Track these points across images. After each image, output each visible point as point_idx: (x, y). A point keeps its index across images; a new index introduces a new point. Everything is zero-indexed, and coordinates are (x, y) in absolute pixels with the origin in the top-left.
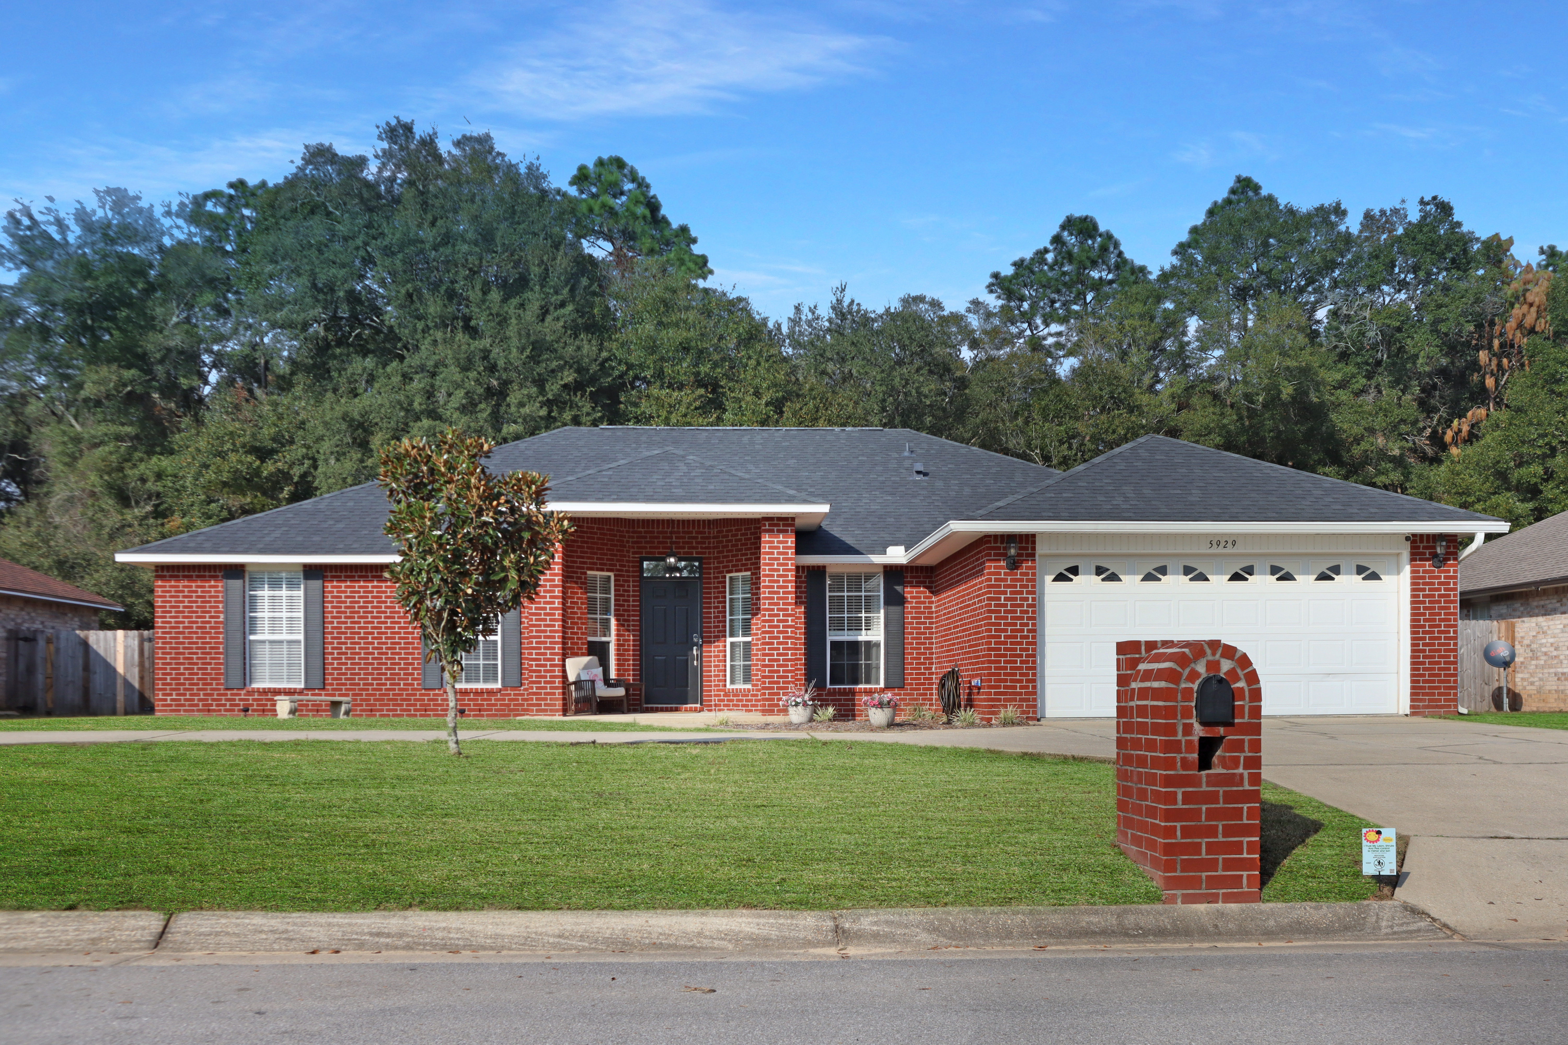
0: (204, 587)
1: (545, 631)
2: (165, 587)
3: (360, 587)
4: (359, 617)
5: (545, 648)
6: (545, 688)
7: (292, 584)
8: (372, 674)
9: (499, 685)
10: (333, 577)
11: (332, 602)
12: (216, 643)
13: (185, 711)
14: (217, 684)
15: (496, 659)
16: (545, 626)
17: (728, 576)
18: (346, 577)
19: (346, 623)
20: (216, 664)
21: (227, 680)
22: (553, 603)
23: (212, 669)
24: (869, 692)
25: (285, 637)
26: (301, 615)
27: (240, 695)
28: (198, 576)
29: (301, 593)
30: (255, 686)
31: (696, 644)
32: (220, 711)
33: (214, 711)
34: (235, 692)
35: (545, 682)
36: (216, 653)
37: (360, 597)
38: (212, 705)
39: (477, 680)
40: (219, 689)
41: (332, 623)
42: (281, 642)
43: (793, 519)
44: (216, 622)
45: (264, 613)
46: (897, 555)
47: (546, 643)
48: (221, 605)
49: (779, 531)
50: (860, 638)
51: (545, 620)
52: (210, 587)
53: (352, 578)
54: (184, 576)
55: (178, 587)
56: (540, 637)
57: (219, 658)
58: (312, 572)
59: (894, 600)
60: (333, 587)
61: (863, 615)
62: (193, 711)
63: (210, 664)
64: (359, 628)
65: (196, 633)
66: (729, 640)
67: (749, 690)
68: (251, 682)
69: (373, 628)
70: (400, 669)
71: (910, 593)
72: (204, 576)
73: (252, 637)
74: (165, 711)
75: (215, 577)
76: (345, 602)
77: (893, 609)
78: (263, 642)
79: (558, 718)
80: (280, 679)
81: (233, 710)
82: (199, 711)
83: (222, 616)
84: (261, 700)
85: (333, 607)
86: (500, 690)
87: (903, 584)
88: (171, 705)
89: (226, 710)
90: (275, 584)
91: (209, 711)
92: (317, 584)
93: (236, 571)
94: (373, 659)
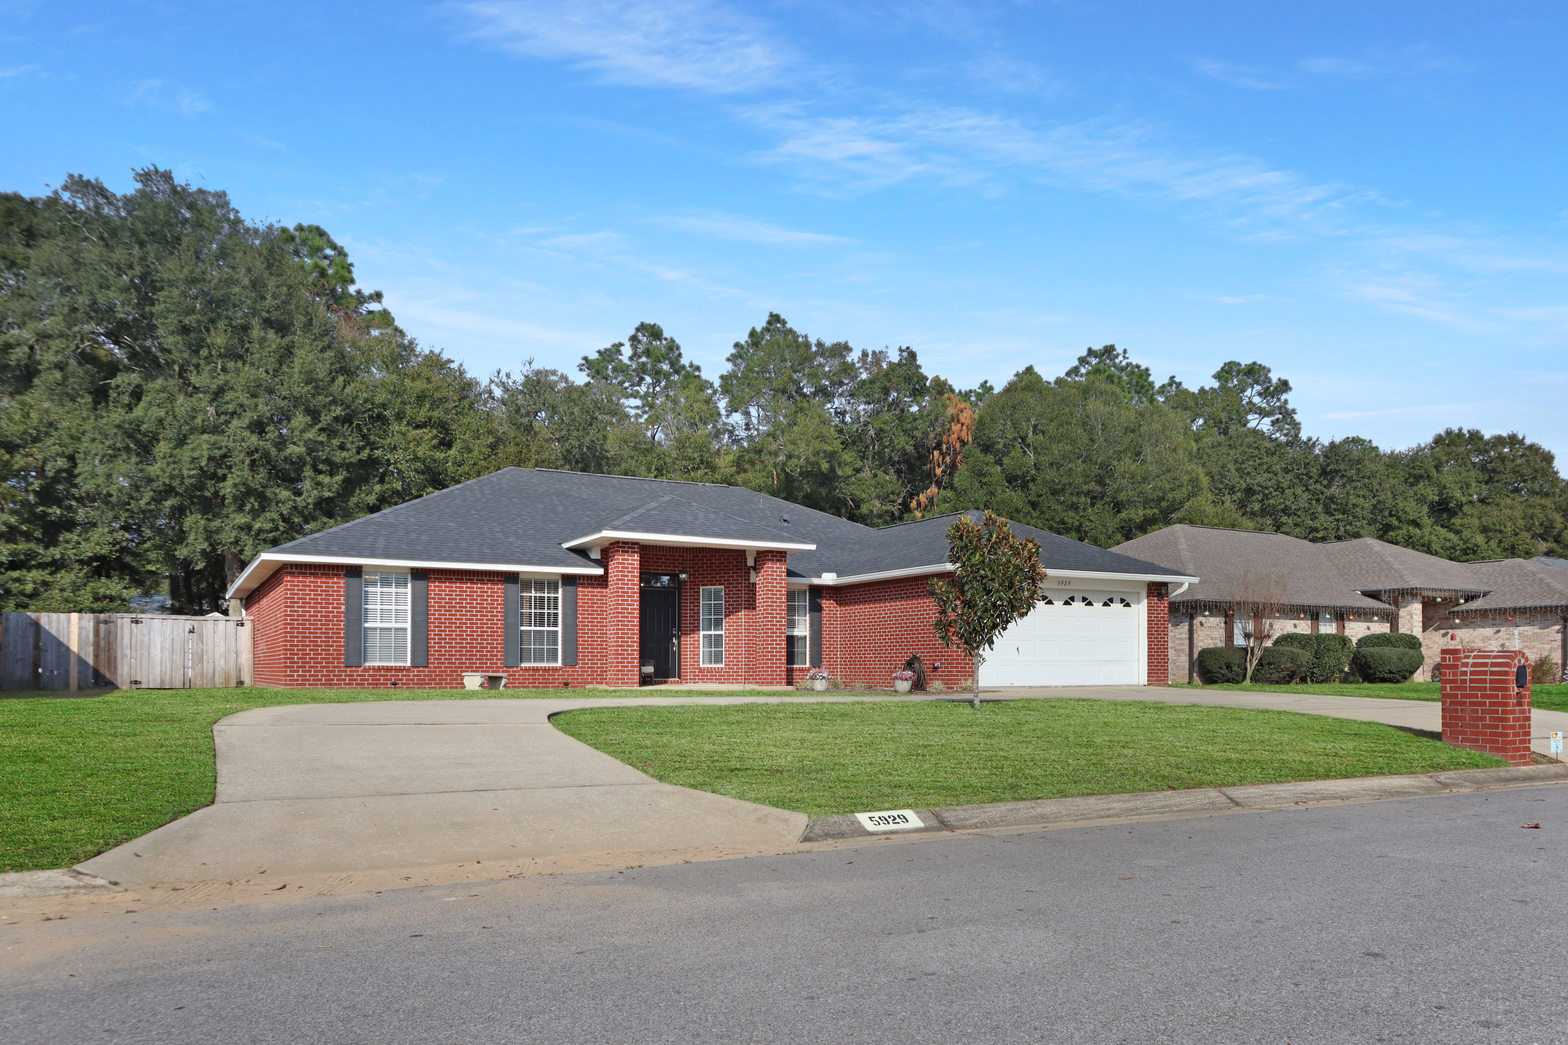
0: (328, 583)
1: (628, 625)
2: (294, 581)
3: (456, 587)
4: (456, 611)
5: (628, 638)
6: (627, 667)
7: (402, 583)
8: (466, 655)
9: (559, 664)
10: (435, 578)
11: (434, 598)
12: (337, 629)
13: (309, 685)
14: (338, 663)
15: (557, 645)
16: (628, 621)
17: (701, 588)
18: (446, 579)
19: (445, 615)
20: (337, 646)
21: (347, 659)
22: (633, 605)
23: (334, 650)
24: (801, 670)
25: (393, 625)
26: (409, 608)
27: (358, 671)
28: (322, 574)
29: (409, 590)
30: (367, 664)
31: (675, 635)
32: (340, 684)
33: (335, 684)
34: (354, 669)
35: (628, 663)
36: (337, 637)
37: (456, 595)
38: (333, 680)
39: (542, 660)
40: (340, 667)
41: (435, 615)
42: (391, 629)
43: (785, 553)
44: (337, 612)
45: (374, 606)
46: (829, 579)
47: (628, 634)
48: (342, 598)
49: (777, 560)
50: (795, 634)
51: (628, 617)
52: (333, 583)
53: (450, 580)
54: (311, 574)
55: (305, 582)
56: (624, 629)
57: (340, 642)
58: (418, 574)
59: (816, 608)
60: (435, 586)
61: (796, 618)
62: (317, 685)
63: (332, 646)
64: (456, 619)
65: (321, 620)
66: (702, 633)
67: (722, 668)
68: (365, 661)
69: (466, 619)
70: (487, 652)
71: (826, 604)
72: (329, 574)
73: (366, 625)
74: (293, 685)
75: (338, 576)
76: (445, 599)
77: (816, 614)
78: (375, 629)
79: (636, 687)
80: (389, 660)
81: (352, 684)
82: (321, 684)
83: (343, 607)
84: (376, 675)
85: (435, 602)
86: (561, 668)
87: (821, 597)
88: (298, 680)
89: (345, 684)
90: (386, 582)
91: (330, 684)
92: (421, 584)
93: (355, 571)
94: (466, 643)
